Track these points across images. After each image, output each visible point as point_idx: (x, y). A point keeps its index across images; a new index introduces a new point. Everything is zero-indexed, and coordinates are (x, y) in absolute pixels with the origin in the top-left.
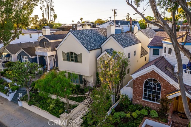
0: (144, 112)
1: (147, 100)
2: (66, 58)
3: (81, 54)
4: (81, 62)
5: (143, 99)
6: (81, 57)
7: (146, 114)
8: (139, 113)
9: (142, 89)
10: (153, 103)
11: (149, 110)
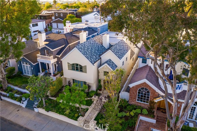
0: (138, 111)
1: (139, 102)
2: (71, 68)
3: (86, 66)
4: (86, 72)
5: (137, 101)
6: (86, 68)
7: (140, 112)
8: (135, 112)
9: (137, 94)
10: (144, 104)
11: (142, 109)
